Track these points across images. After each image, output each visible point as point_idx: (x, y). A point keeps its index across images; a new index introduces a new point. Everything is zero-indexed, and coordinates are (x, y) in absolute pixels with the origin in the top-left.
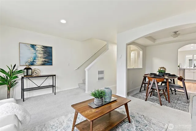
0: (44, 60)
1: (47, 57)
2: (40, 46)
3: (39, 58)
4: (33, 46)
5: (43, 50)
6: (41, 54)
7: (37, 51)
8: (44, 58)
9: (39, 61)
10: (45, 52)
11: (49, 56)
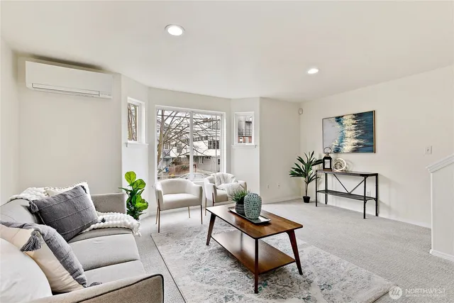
0: (356, 141)
1: (362, 135)
2: (349, 117)
3: (348, 140)
4: (339, 119)
5: (355, 122)
6: (351, 130)
7: (344, 126)
8: (356, 138)
9: (349, 145)
10: (358, 126)
11: (366, 132)
